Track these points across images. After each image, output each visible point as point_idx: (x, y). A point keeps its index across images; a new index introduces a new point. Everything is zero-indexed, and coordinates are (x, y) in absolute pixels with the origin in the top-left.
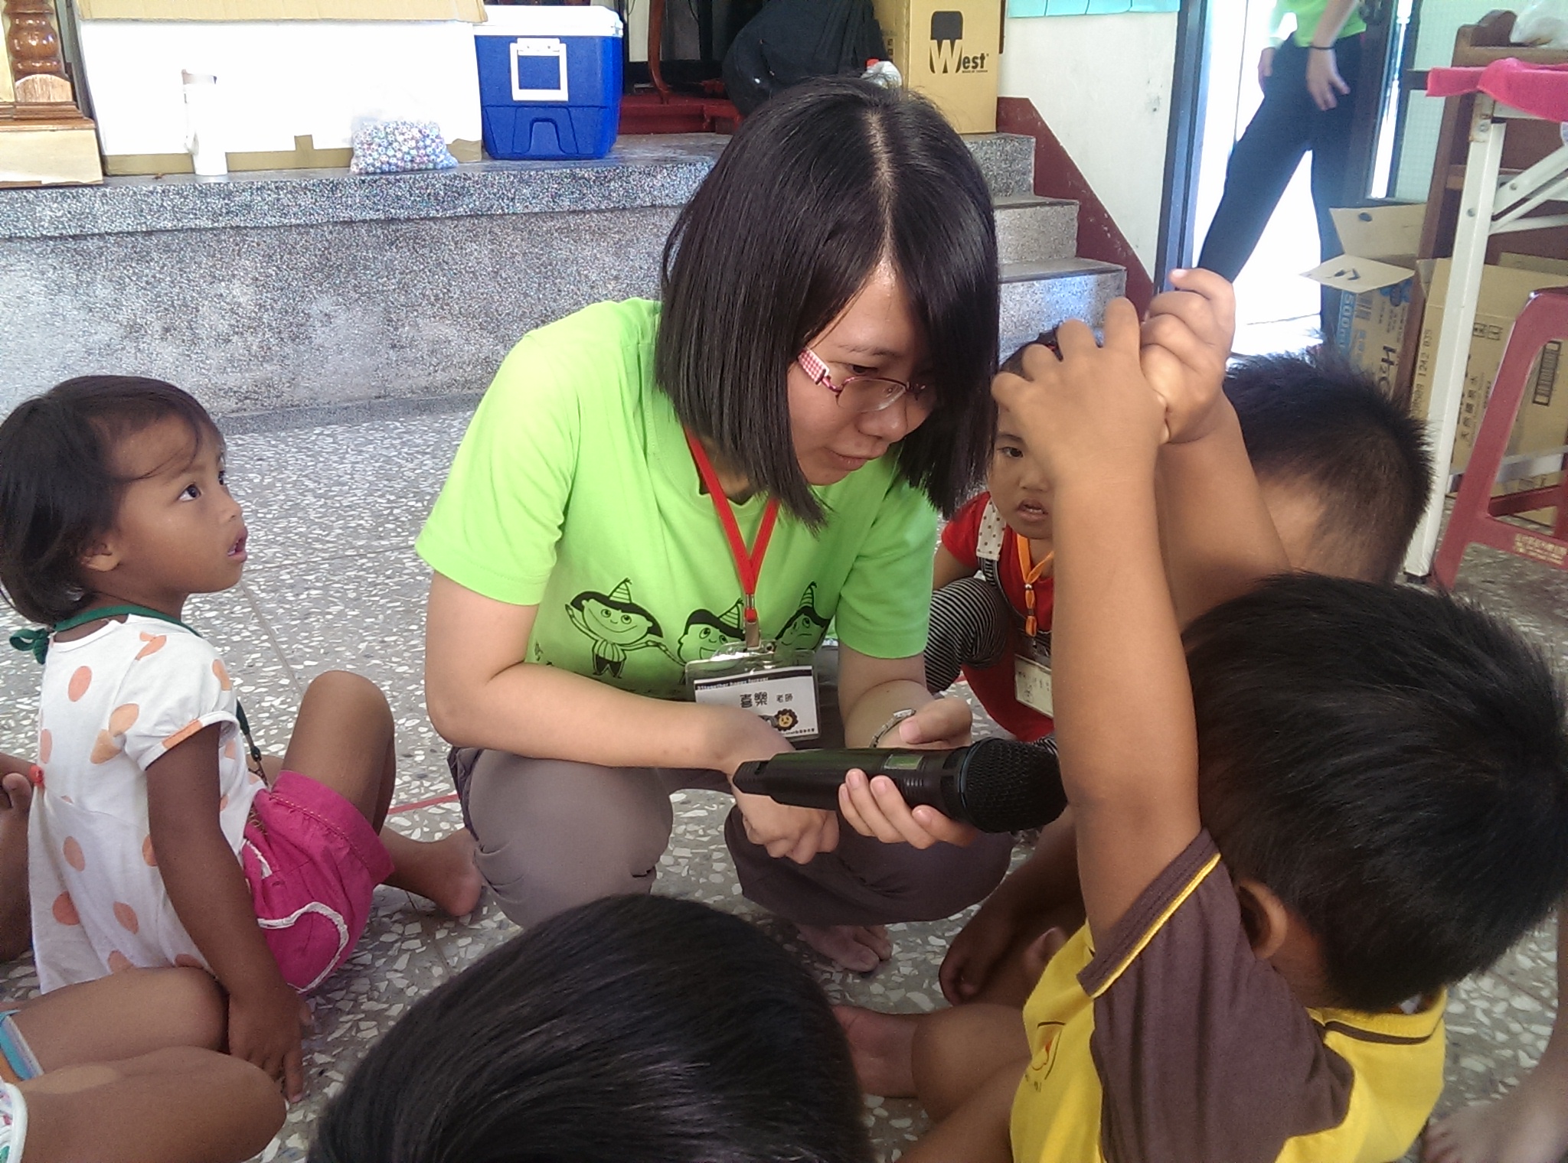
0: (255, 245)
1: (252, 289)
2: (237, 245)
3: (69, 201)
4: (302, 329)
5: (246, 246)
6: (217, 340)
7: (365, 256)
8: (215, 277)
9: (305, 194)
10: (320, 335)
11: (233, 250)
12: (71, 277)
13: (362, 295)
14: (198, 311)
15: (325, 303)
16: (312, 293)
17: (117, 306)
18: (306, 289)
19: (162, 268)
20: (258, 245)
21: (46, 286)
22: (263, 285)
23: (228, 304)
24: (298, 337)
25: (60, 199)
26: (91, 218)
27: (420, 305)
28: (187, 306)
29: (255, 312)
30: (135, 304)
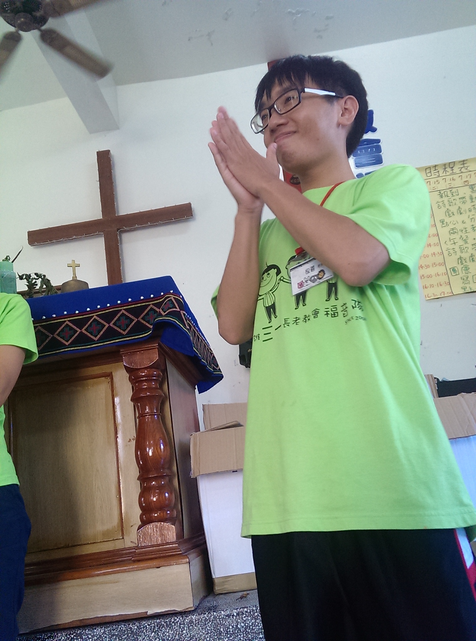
3: (163, 629)
25: (156, 628)
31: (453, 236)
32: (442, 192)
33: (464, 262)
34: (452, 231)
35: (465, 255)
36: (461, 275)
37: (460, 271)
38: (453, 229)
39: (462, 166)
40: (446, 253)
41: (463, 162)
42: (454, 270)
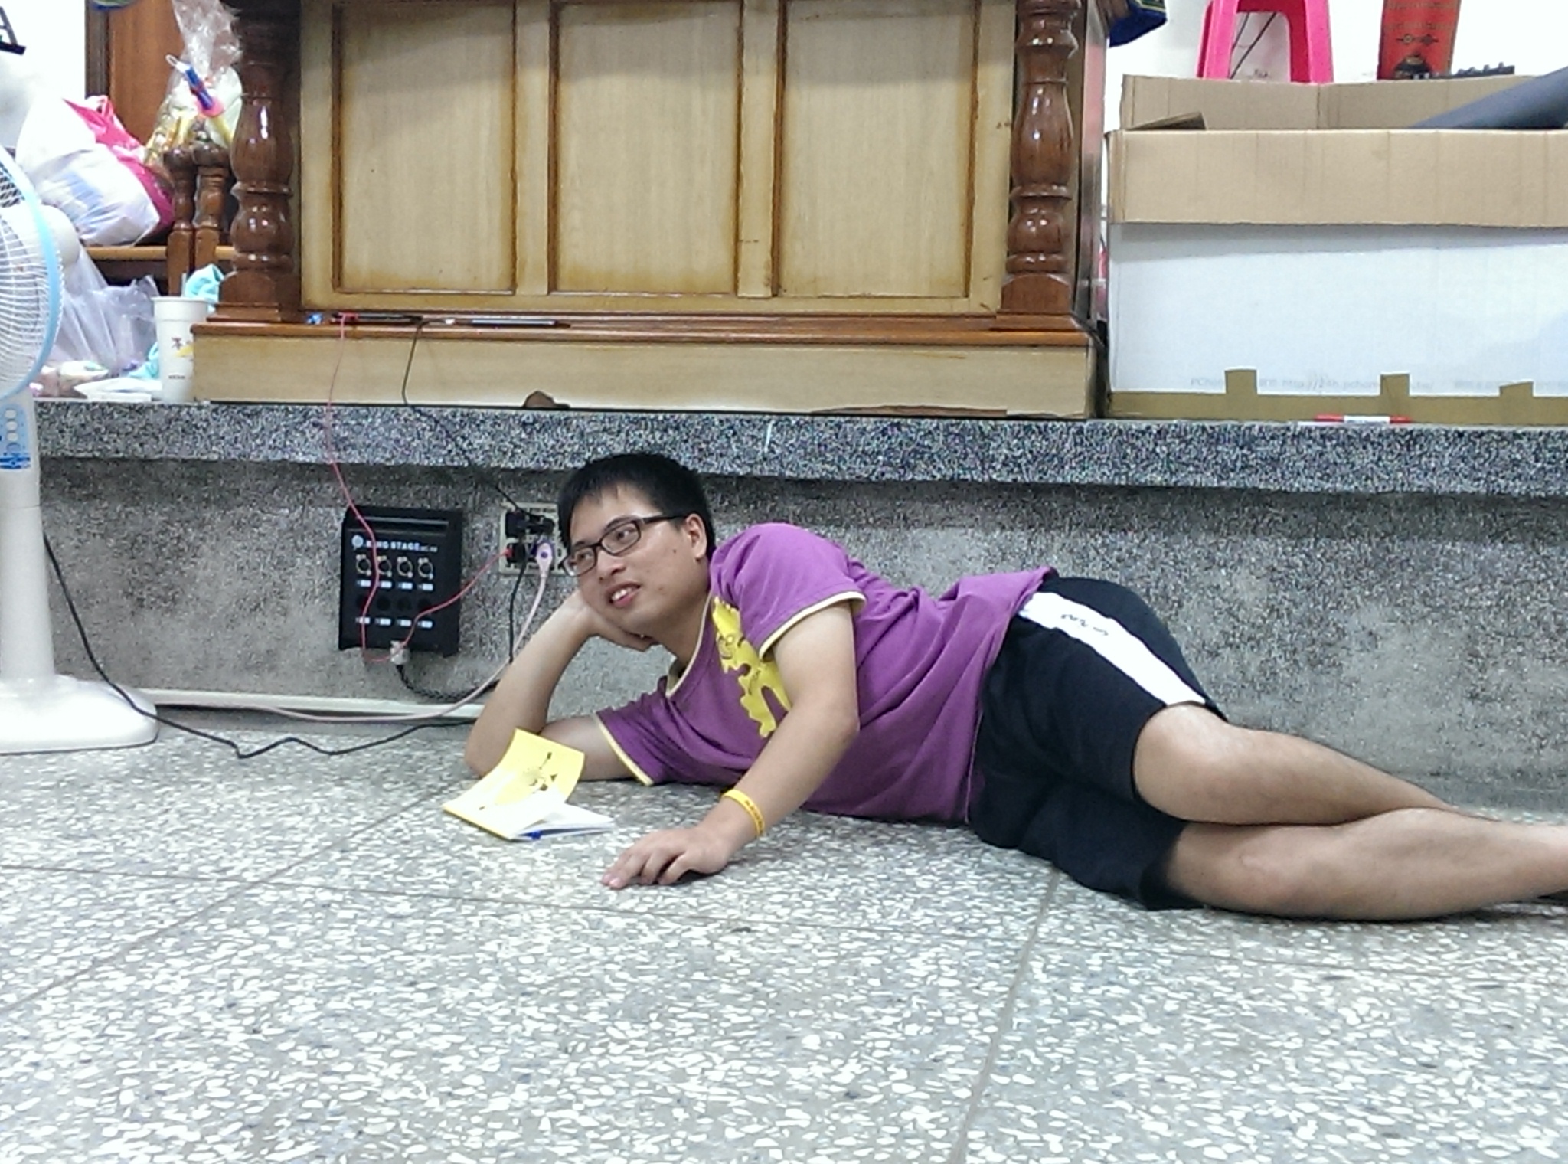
0: (1280, 519)
1: (1263, 584)
2: (1254, 517)
3: (1033, 437)
4: (1330, 651)
5: (1266, 520)
7: (1449, 552)
8: (1213, 561)
9: (1364, 447)
10: (1355, 664)
11: (1247, 525)
12: (1022, 542)
13: (1437, 609)
14: (1180, 606)
15: (1373, 616)
16: (1353, 598)
18: (1346, 592)
19: (1143, 540)
20: (1285, 520)
21: (988, 551)
22: (1281, 579)
23: (1224, 600)
24: (1321, 662)
25: (1022, 434)
26: (1056, 461)
27: (1528, 637)
29: (1264, 619)
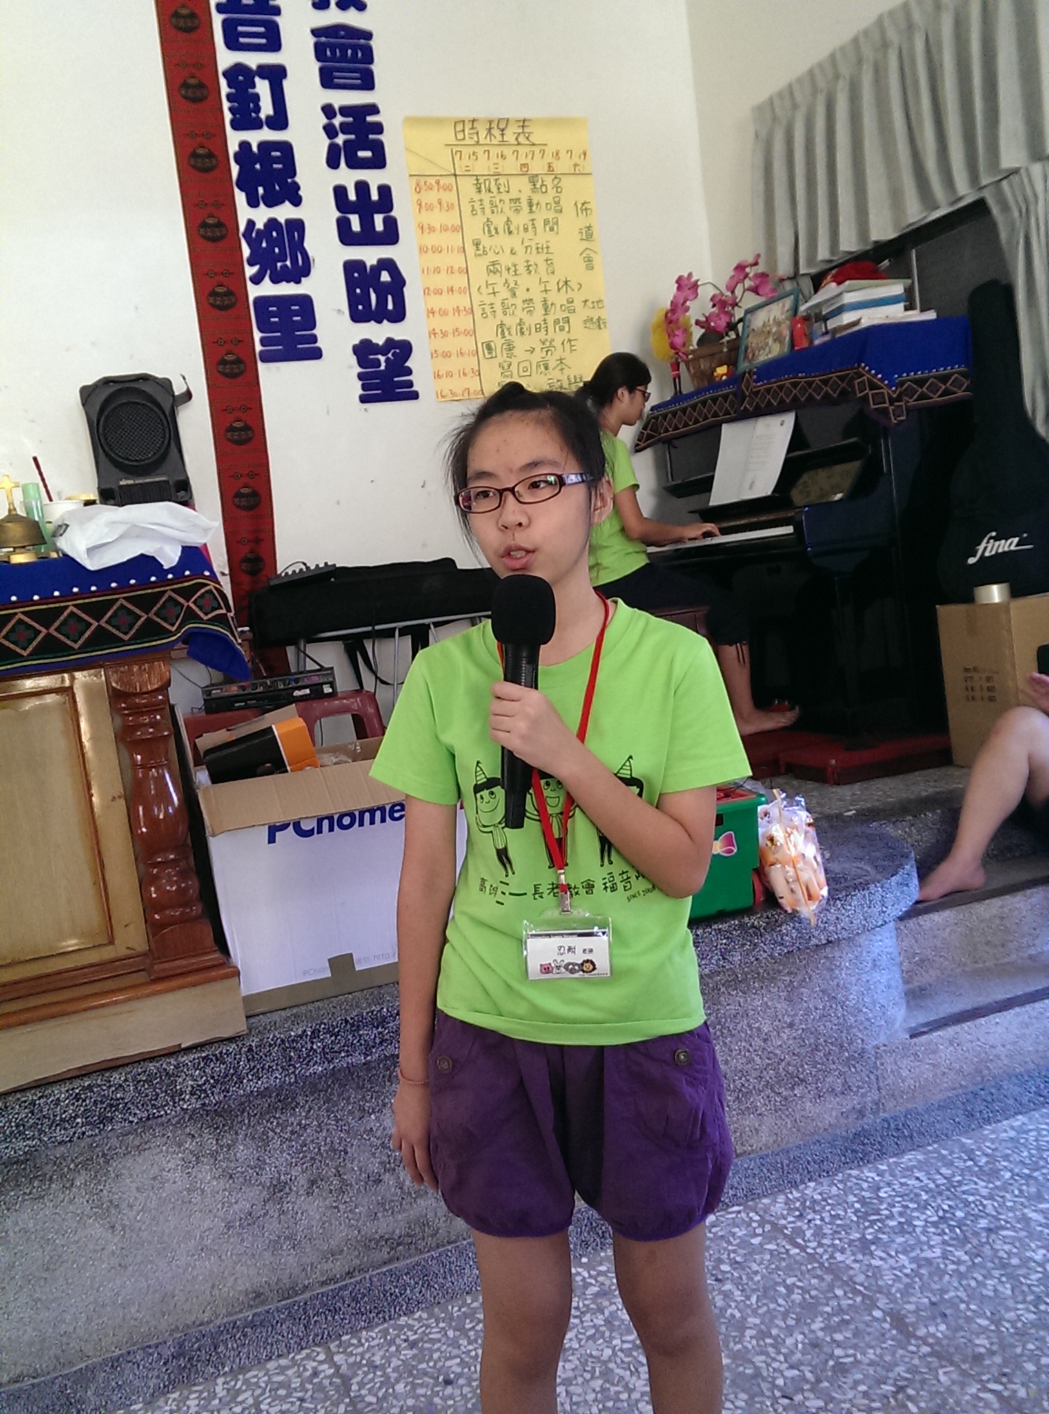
6: (366, 1183)
8: (364, 1111)
12: (211, 1144)
17: (260, 1165)
21: (183, 1159)
23: (377, 1138)
25: (202, 1065)
26: (235, 1079)
28: (335, 1150)
30: (279, 1159)
31: (492, 279)
32: (481, 180)
33: (506, 333)
34: (491, 268)
35: (511, 321)
36: (500, 359)
37: (499, 350)
38: (494, 264)
39: (521, 131)
40: (478, 312)
41: (524, 123)
42: (489, 348)
